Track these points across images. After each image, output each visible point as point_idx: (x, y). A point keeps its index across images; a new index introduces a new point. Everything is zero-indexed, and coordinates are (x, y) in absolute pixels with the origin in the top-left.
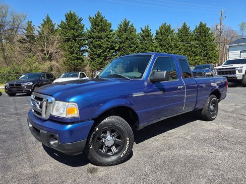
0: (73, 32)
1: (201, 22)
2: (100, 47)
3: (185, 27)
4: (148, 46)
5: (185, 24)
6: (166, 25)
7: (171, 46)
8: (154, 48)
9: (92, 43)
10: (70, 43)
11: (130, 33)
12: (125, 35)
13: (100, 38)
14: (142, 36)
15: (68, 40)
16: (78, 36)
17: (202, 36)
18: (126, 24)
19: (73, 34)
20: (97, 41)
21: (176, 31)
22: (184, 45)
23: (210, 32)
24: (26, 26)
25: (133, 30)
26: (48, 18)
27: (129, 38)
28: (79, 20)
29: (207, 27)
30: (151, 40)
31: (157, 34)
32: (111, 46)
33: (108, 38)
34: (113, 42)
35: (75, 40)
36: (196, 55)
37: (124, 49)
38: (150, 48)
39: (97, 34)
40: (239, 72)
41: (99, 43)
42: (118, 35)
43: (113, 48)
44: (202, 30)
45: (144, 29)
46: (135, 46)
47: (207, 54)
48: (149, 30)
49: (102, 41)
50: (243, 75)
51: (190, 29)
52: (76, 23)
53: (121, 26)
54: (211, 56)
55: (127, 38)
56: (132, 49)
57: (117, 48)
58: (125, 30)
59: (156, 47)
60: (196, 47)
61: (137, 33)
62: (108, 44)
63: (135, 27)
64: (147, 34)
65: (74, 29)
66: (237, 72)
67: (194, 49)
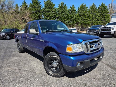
0: (35, 8)
1: (102, 3)
2: (48, 16)
3: (93, 5)
4: (73, 16)
5: (93, 4)
6: (84, 5)
7: (85, 16)
8: (76, 17)
9: (45, 14)
10: (34, 14)
11: (64, 9)
12: (61, 10)
13: (49, 12)
14: (70, 10)
15: (33, 13)
16: (38, 11)
17: (103, 10)
18: (62, 4)
19: (36, 10)
20: (47, 13)
21: (89, 8)
22: (92, 15)
23: (107, 8)
24: (15, 6)
25: (65, 8)
26: (25, 2)
27: (63, 11)
28: (39, 3)
29: (105, 5)
30: (75, 13)
31: (79, 9)
32: (54, 16)
33: (53, 12)
34: (55, 13)
35: (37, 13)
36: (99, 20)
37: (61, 17)
38: (74, 17)
39: (47, 10)
40: (112, 30)
41: (48, 14)
42: (58, 10)
43: (55, 17)
44: (103, 7)
45: (71, 7)
46: (66, 16)
47: (104, 20)
48: (74, 7)
49: (50, 13)
50: (115, 31)
51: (96, 7)
52: (37, 4)
53: (60, 5)
54: (107, 21)
55: (62, 12)
56: (65, 17)
57: (57, 17)
58: (62, 8)
59: (77, 16)
60: (99, 16)
61: (68, 9)
62: (52, 15)
63: (67, 6)
64: (73, 9)
65: (36, 7)
66: (111, 29)
67: (97, 17)
